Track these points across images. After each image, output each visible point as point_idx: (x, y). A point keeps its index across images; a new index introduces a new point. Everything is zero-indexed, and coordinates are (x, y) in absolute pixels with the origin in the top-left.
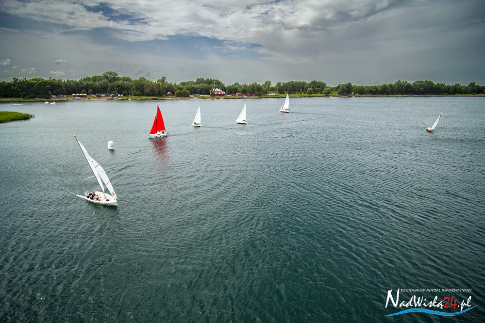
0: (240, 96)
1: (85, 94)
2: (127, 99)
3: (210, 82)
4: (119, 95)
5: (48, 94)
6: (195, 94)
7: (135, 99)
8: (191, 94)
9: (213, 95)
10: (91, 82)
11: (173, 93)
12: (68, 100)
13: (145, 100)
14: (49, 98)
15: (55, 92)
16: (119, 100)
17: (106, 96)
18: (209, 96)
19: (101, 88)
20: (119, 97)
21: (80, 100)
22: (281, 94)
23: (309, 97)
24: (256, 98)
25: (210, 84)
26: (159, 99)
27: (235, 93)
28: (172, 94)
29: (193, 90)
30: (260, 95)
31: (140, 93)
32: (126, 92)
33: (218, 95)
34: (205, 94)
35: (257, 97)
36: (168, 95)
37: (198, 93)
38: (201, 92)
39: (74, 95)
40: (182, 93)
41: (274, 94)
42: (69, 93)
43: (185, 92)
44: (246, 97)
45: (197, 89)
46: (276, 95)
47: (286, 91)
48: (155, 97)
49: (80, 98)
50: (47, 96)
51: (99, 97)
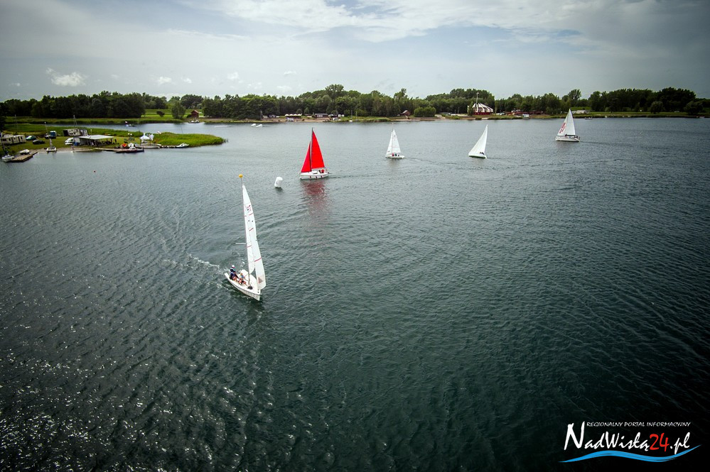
0: (517, 114)
1: (299, 115)
2: (348, 121)
3: (471, 94)
4: (339, 116)
5: (259, 114)
6: (443, 113)
7: (358, 121)
8: (438, 113)
9: (472, 113)
10: (310, 99)
11: (412, 112)
12: (279, 122)
13: (370, 121)
14: (259, 119)
15: (267, 112)
16: (338, 122)
17: (324, 116)
18: (466, 115)
19: (320, 107)
20: (339, 118)
21: (292, 121)
22: (596, 111)
23: (652, 117)
24: (545, 119)
25: (471, 98)
26: (390, 121)
27: (509, 110)
28: (409, 113)
29: (442, 107)
30: (555, 113)
31: (365, 112)
32: (348, 111)
33: (480, 113)
34: (460, 113)
35: (548, 116)
36: (404, 114)
37: (450, 112)
38: (454, 108)
39: (287, 115)
40: (424, 112)
41: (583, 112)
42: (282, 114)
43: (428, 110)
44: (527, 116)
45: (448, 105)
46: (585, 113)
47: (608, 106)
48: (386, 118)
49: (292, 119)
50: (258, 117)
51: (315, 117)
